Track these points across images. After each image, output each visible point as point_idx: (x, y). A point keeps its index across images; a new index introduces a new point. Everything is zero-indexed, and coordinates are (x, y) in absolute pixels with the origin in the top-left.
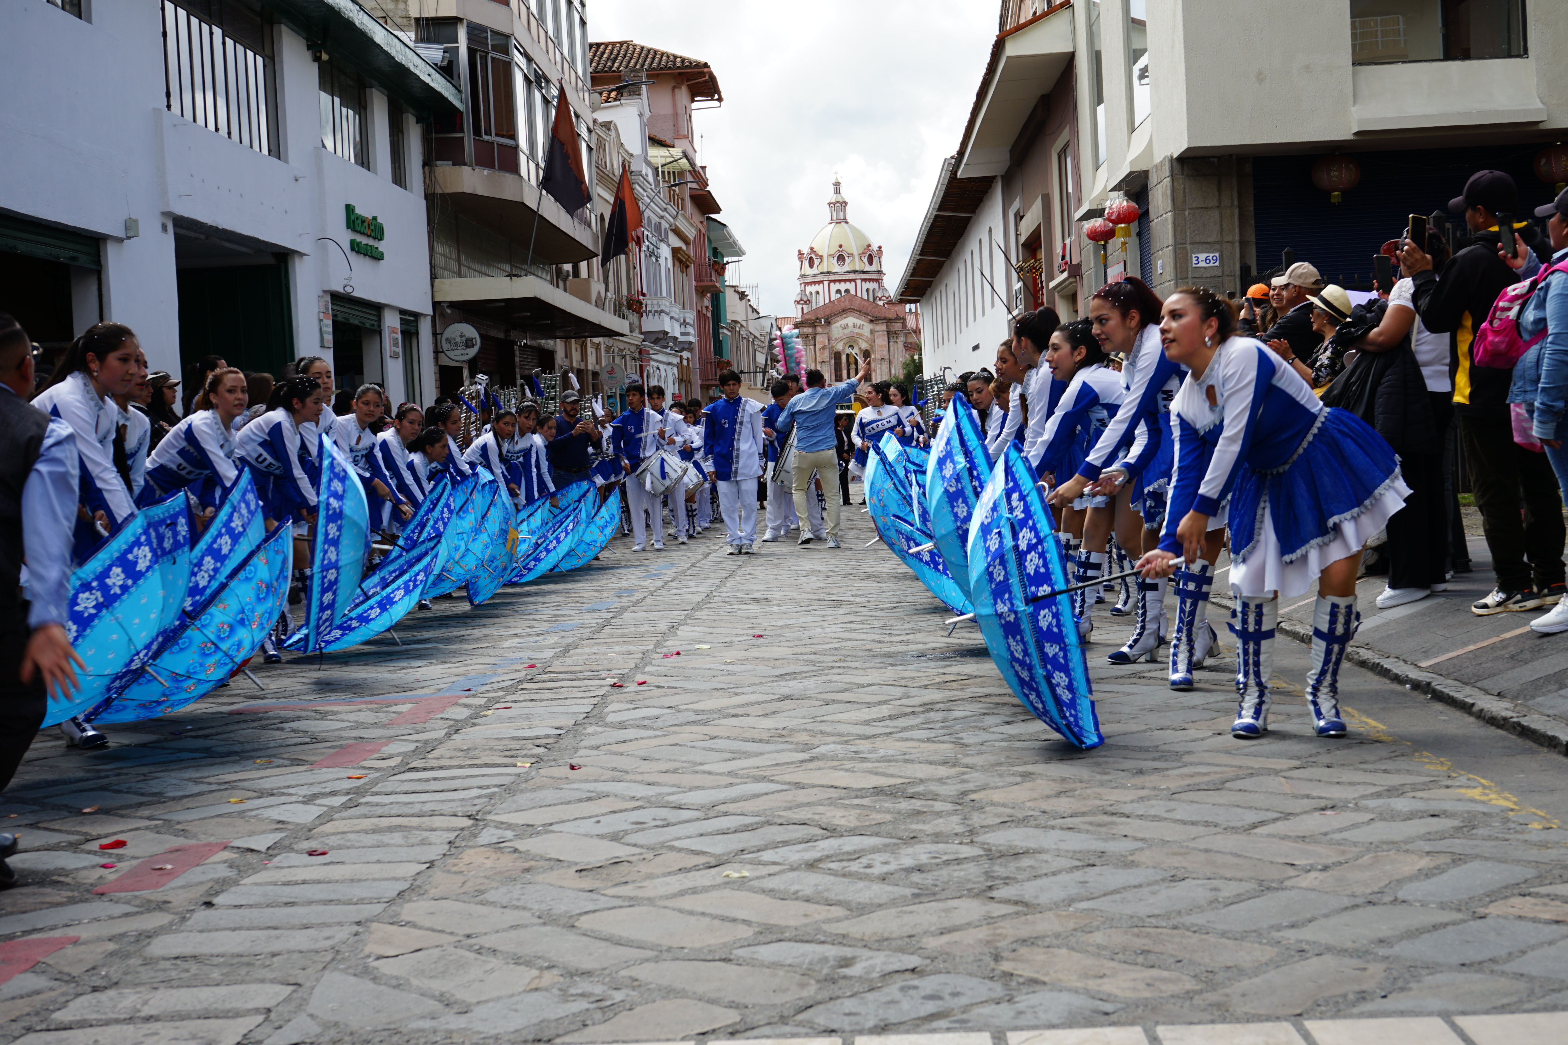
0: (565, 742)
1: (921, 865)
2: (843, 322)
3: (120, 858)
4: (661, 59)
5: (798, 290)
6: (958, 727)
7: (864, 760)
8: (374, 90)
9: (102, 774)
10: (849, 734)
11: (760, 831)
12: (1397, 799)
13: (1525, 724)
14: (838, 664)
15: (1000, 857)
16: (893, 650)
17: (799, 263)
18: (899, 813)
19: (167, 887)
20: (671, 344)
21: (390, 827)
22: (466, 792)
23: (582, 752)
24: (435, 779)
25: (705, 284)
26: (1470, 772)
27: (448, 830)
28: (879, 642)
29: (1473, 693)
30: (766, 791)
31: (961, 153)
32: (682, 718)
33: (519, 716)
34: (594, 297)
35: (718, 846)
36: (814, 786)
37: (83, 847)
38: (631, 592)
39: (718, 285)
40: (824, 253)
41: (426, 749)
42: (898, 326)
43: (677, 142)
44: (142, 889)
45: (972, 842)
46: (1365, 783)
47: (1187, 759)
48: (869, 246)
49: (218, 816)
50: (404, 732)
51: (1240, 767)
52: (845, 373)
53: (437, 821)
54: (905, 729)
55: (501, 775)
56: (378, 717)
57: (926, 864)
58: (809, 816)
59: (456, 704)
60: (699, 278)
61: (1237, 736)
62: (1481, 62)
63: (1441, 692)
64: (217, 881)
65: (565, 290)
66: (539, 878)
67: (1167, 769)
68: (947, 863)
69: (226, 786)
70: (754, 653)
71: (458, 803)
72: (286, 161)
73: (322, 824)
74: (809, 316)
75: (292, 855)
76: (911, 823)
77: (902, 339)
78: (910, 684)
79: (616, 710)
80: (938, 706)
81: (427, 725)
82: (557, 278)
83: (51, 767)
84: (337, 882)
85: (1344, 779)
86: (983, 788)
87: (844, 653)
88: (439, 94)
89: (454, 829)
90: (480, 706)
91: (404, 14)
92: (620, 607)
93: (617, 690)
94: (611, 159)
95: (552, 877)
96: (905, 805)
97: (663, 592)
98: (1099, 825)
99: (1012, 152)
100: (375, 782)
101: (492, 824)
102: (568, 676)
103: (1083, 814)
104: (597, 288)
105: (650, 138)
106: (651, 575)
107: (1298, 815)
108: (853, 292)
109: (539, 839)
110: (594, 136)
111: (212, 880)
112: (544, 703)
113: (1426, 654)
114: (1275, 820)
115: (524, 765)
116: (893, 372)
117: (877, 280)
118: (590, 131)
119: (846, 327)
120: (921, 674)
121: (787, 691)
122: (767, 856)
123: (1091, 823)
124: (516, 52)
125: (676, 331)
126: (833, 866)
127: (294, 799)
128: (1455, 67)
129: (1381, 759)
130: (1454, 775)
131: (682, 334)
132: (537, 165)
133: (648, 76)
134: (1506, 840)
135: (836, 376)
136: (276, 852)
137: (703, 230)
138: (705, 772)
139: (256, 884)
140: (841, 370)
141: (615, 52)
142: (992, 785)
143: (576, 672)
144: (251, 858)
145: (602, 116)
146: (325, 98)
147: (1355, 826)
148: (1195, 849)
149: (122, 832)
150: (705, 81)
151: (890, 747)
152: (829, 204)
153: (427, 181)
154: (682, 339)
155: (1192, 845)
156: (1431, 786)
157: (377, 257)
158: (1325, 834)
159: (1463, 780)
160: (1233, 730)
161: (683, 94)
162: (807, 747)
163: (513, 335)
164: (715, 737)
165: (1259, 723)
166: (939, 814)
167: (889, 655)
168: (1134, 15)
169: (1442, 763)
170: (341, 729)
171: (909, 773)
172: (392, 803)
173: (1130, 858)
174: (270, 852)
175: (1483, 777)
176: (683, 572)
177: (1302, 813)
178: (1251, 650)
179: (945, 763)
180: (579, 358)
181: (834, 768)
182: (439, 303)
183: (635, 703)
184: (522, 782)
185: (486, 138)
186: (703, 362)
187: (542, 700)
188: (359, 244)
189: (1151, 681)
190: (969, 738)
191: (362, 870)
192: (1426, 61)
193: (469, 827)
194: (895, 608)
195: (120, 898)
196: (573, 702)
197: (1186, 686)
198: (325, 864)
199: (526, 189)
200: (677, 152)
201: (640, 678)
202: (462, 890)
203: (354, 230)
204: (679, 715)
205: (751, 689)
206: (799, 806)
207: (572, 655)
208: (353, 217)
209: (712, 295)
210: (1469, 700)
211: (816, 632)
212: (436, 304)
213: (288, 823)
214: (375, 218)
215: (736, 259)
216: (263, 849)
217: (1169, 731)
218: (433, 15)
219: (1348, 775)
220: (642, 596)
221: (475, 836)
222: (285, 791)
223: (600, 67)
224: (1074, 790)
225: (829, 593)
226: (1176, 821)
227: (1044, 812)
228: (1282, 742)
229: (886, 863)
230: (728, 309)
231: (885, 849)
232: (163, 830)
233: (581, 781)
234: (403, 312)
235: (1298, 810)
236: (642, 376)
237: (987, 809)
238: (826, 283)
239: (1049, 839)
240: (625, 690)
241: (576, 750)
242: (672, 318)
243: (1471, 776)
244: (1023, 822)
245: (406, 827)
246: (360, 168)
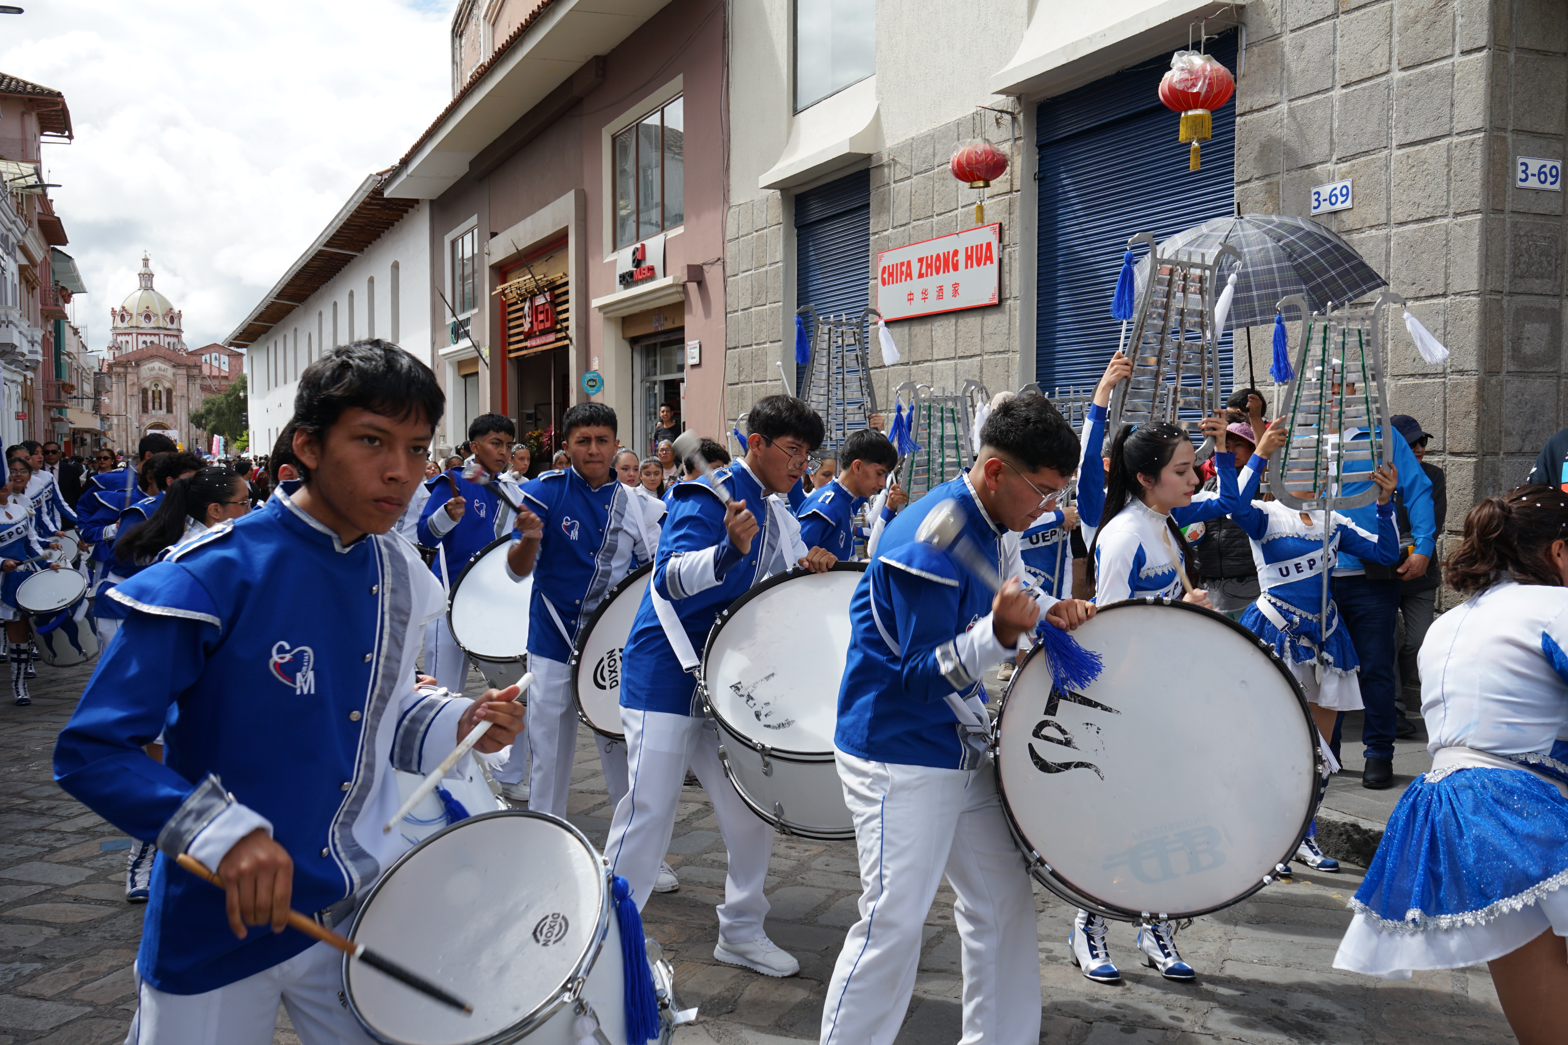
2: (151, 365)
4: (10, 83)
5: (111, 339)
17: (112, 320)
20: (17, 360)
25: (49, 309)
39: (60, 317)
40: (133, 312)
42: (195, 372)
48: (172, 309)
52: (150, 405)
60: (44, 302)
74: (120, 359)
77: (199, 381)
108: (157, 343)
116: (191, 406)
117: (177, 336)
119: (153, 369)
125: (23, 346)
131: (30, 352)
135: (143, 407)
137: (49, 258)
140: (147, 403)
150: (57, 114)
152: (139, 275)
154: (28, 356)
161: (32, 123)
186: (46, 384)
200: (27, 168)
209: (55, 323)
230: (66, 340)
238: (135, 335)
242: (20, 332)
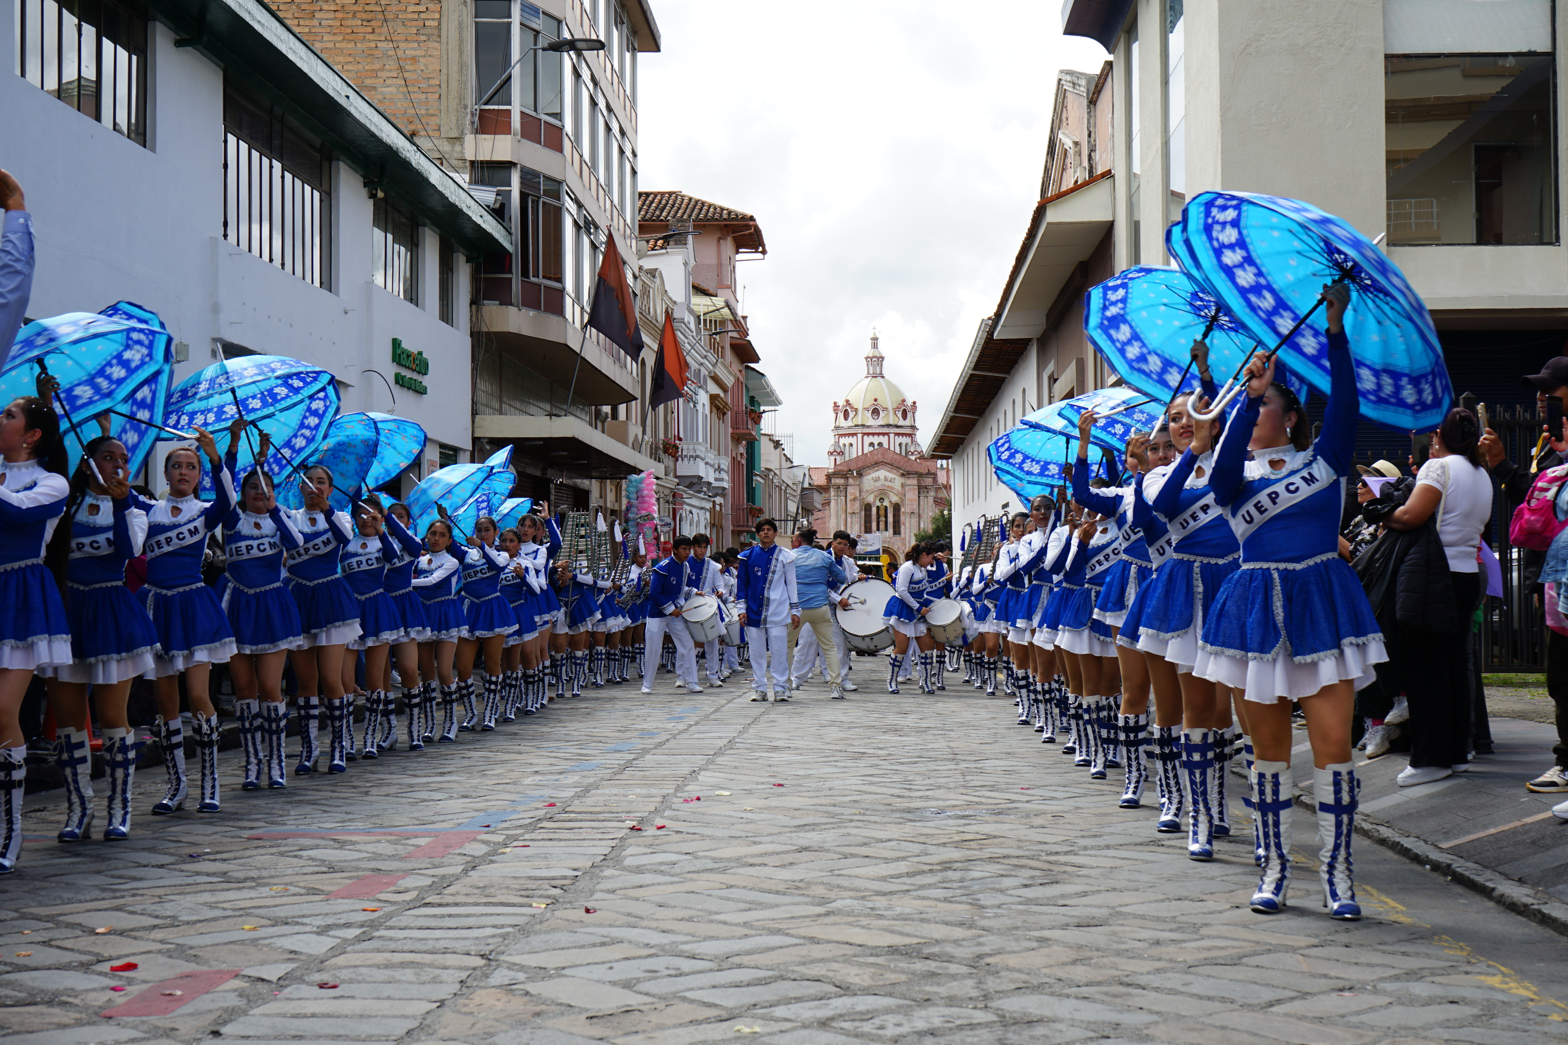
0: (582, 884)
1: (934, 1029)
2: (875, 475)
3: (130, 982)
4: (708, 211)
5: (832, 441)
6: (976, 888)
7: (880, 917)
8: (427, 229)
9: (118, 894)
10: (866, 890)
11: (773, 985)
12: (1416, 984)
13: (1546, 912)
14: (857, 818)
15: (1014, 1024)
16: (912, 805)
17: (834, 415)
18: (914, 973)
19: (175, 1014)
20: (705, 489)
21: (402, 963)
22: (480, 930)
23: (598, 895)
24: (450, 916)
25: (741, 431)
26: (1489, 958)
27: (460, 968)
28: (899, 796)
29: (1493, 877)
30: (781, 944)
31: (998, 315)
32: (699, 864)
33: (537, 855)
34: (631, 439)
35: (731, 999)
36: (829, 942)
37: (94, 967)
38: (654, 734)
39: (753, 433)
40: (859, 406)
41: (442, 884)
42: (928, 481)
43: (720, 292)
44: (151, 1014)
45: (986, 1007)
46: (1383, 965)
47: (1204, 931)
48: (904, 401)
49: (231, 943)
50: (421, 866)
51: (1258, 943)
52: (874, 525)
53: (450, 959)
54: (922, 887)
55: (516, 914)
56: (396, 850)
57: (939, 1028)
58: (823, 973)
59: (474, 840)
60: (735, 425)
61: (1256, 911)
62: (1513, 247)
63: (1462, 875)
64: (226, 1010)
65: (603, 432)
66: (550, 1023)
67: (1184, 941)
68: (960, 1028)
69: (241, 912)
70: (774, 802)
71: (472, 942)
72: (337, 294)
73: (334, 956)
74: (841, 468)
75: (303, 986)
76: (926, 985)
77: (932, 494)
78: (928, 841)
79: (634, 854)
80: (956, 865)
81: (444, 860)
82: (596, 419)
83: (67, 884)
84: (346, 1016)
85: (1362, 960)
86: (998, 952)
87: (864, 806)
88: (490, 236)
89: (466, 969)
90: (499, 843)
91: (460, 156)
92: (643, 749)
93: (635, 833)
94: (655, 306)
95: (562, 1022)
96: (920, 966)
97: (686, 736)
98: (1115, 996)
99: (1048, 316)
100: (390, 916)
101: (505, 965)
102: (588, 816)
103: (1099, 984)
104: (634, 430)
105: (694, 287)
106: (674, 718)
107: (1315, 994)
108: (886, 446)
109: (551, 982)
110: (639, 283)
111: (221, 1008)
112: (562, 843)
113: (1447, 835)
114: (1292, 999)
115: (539, 905)
116: (922, 526)
117: (910, 435)
118: (635, 277)
119: (877, 479)
120: (940, 832)
121: (805, 843)
122: (780, 1011)
123: (1106, 994)
124: (567, 197)
125: (709, 476)
126: (845, 1025)
127: (308, 929)
128: (1488, 251)
129: (1399, 941)
130: (1473, 961)
131: (716, 480)
132: (582, 308)
133: (695, 227)
134: (1526, 1031)
135: (866, 527)
136: (287, 982)
137: (741, 379)
138: (720, 922)
139: (265, 1015)
140: (871, 522)
141: (664, 202)
142: (1008, 949)
143: (595, 813)
144: (261, 987)
145: (648, 264)
146: (378, 234)
147: (1372, 1009)
148: (1211, 1025)
149: (134, 954)
150: (751, 234)
151: (906, 905)
152: (867, 358)
153: (474, 319)
154: (715, 484)
155: (1207, 1020)
156: (1450, 971)
157: (420, 390)
158: (1343, 1016)
159: (1482, 967)
160: (1252, 904)
161: (728, 245)
162: (823, 901)
163: (550, 473)
164: (731, 887)
165: (1278, 899)
166: (954, 977)
167: (909, 811)
168: (1173, 188)
169: (1461, 948)
170: (359, 860)
171: (925, 933)
172: (405, 938)
173: (1145, 1032)
174: (281, 982)
175: (1503, 965)
176: (707, 716)
177: (1319, 993)
178: (1270, 822)
179: (961, 924)
180: (614, 499)
181: (850, 924)
182: (479, 438)
183: (653, 848)
184: (536, 923)
185: (533, 279)
186: (736, 508)
187: (560, 840)
188: (403, 377)
189: (1170, 850)
190: (986, 899)
191: (372, 1006)
192: (1459, 244)
193: (481, 967)
194: (916, 763)
195: (127, 1023)
196: (591, 843)
197: (1206, 857)
198: (335, 998)
199: (570, 331)
200: (719, 302)
201: (659, 822)
202: (471, 1032)
203: (399, 364)
204: (697, 862)
205: (770, 839)
206: (813, 961)
207: (592, 796)
208: (399, 351)
209: (748, 443)
210: (1490, 884)
211: (837, 783)
212: (475, 440)
213: (301, 953)
214: (420, 353)
215: (773, 408)
216: (274, 979)
217: (1187, 902)
218: (488, 158)
219: (1366, 956)
220: (665, 738)
221: (487, 976)
222: (300, 920)
223: (648, 216)
224: (1091, 959)
225: (851, 745)
226: (1193, 995)
227: (1060, 980)
228: (1300, 919)
229: (899, 1025)
230: (762, 457)
231: (898, 1010)
232: (175, 955)
233: (595, 925)
234: (443, 446)
235: (1315, 990)
236: (674, 519)
237: (1003, 974)
238: (860, 436)
239: (1064, 1008)
240: (644, 834)
241: (592, 893)
242: (707, 463)
243: (1490, 963)
244: (1038, 988)
245: (418, 963)
246: (408, 304)
